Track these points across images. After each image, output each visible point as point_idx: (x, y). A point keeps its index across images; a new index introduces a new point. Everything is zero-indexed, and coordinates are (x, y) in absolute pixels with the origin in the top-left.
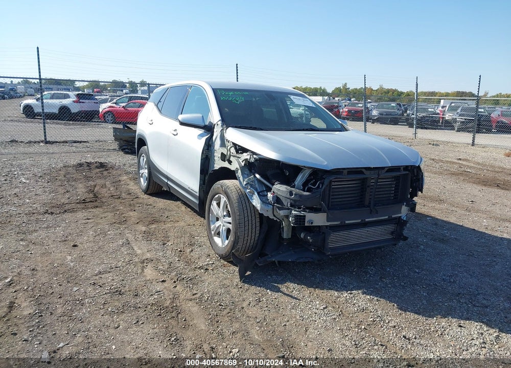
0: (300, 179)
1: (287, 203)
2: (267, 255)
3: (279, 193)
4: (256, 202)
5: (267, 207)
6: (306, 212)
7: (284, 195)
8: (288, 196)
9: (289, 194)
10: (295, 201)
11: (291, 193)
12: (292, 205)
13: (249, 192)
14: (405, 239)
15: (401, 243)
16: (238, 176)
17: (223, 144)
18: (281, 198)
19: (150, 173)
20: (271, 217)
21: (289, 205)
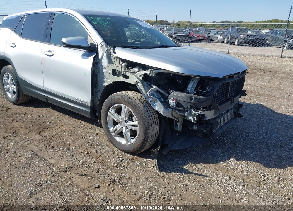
0: (191, 86)
1: (187, 106)
2: (168, 145)
3: (179, 99)
4: (159, 107)
5: (168, 110)
6: (204, 111)
7: (185, 100)
8: (189, 100)
9: (189, 99)
10: (194, 104)
11: (191, 98)
12: (191, 107)
13: (151, 100)
14: (241, 116)
15: (238, 119)
16: (140, 88)
17: (110, 62)
18: (181, 102)
19: (18, 88)
20: (171, 117)
21: (189, 107)
